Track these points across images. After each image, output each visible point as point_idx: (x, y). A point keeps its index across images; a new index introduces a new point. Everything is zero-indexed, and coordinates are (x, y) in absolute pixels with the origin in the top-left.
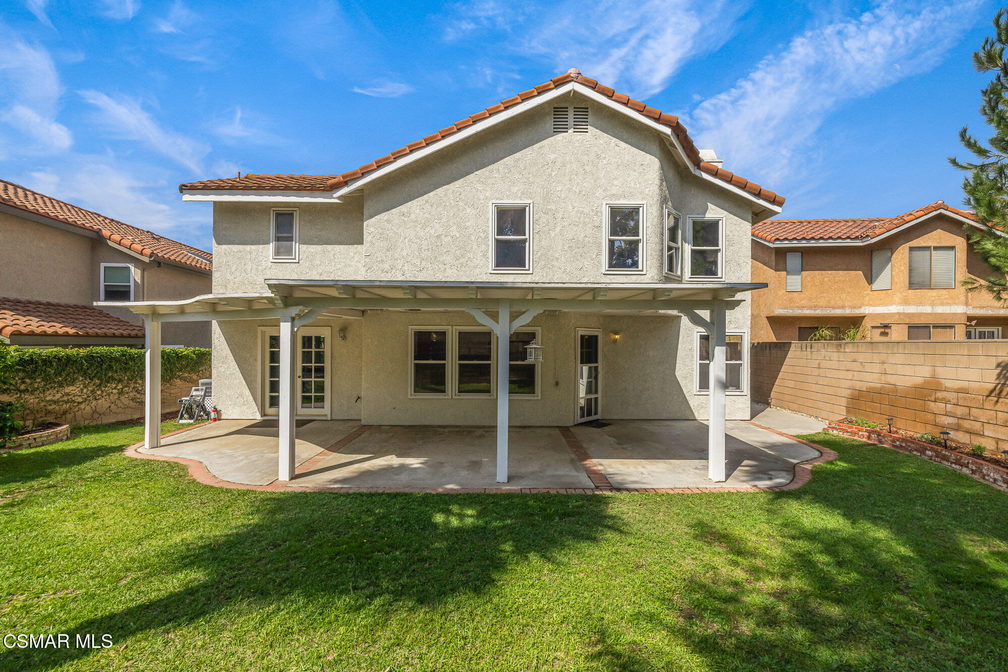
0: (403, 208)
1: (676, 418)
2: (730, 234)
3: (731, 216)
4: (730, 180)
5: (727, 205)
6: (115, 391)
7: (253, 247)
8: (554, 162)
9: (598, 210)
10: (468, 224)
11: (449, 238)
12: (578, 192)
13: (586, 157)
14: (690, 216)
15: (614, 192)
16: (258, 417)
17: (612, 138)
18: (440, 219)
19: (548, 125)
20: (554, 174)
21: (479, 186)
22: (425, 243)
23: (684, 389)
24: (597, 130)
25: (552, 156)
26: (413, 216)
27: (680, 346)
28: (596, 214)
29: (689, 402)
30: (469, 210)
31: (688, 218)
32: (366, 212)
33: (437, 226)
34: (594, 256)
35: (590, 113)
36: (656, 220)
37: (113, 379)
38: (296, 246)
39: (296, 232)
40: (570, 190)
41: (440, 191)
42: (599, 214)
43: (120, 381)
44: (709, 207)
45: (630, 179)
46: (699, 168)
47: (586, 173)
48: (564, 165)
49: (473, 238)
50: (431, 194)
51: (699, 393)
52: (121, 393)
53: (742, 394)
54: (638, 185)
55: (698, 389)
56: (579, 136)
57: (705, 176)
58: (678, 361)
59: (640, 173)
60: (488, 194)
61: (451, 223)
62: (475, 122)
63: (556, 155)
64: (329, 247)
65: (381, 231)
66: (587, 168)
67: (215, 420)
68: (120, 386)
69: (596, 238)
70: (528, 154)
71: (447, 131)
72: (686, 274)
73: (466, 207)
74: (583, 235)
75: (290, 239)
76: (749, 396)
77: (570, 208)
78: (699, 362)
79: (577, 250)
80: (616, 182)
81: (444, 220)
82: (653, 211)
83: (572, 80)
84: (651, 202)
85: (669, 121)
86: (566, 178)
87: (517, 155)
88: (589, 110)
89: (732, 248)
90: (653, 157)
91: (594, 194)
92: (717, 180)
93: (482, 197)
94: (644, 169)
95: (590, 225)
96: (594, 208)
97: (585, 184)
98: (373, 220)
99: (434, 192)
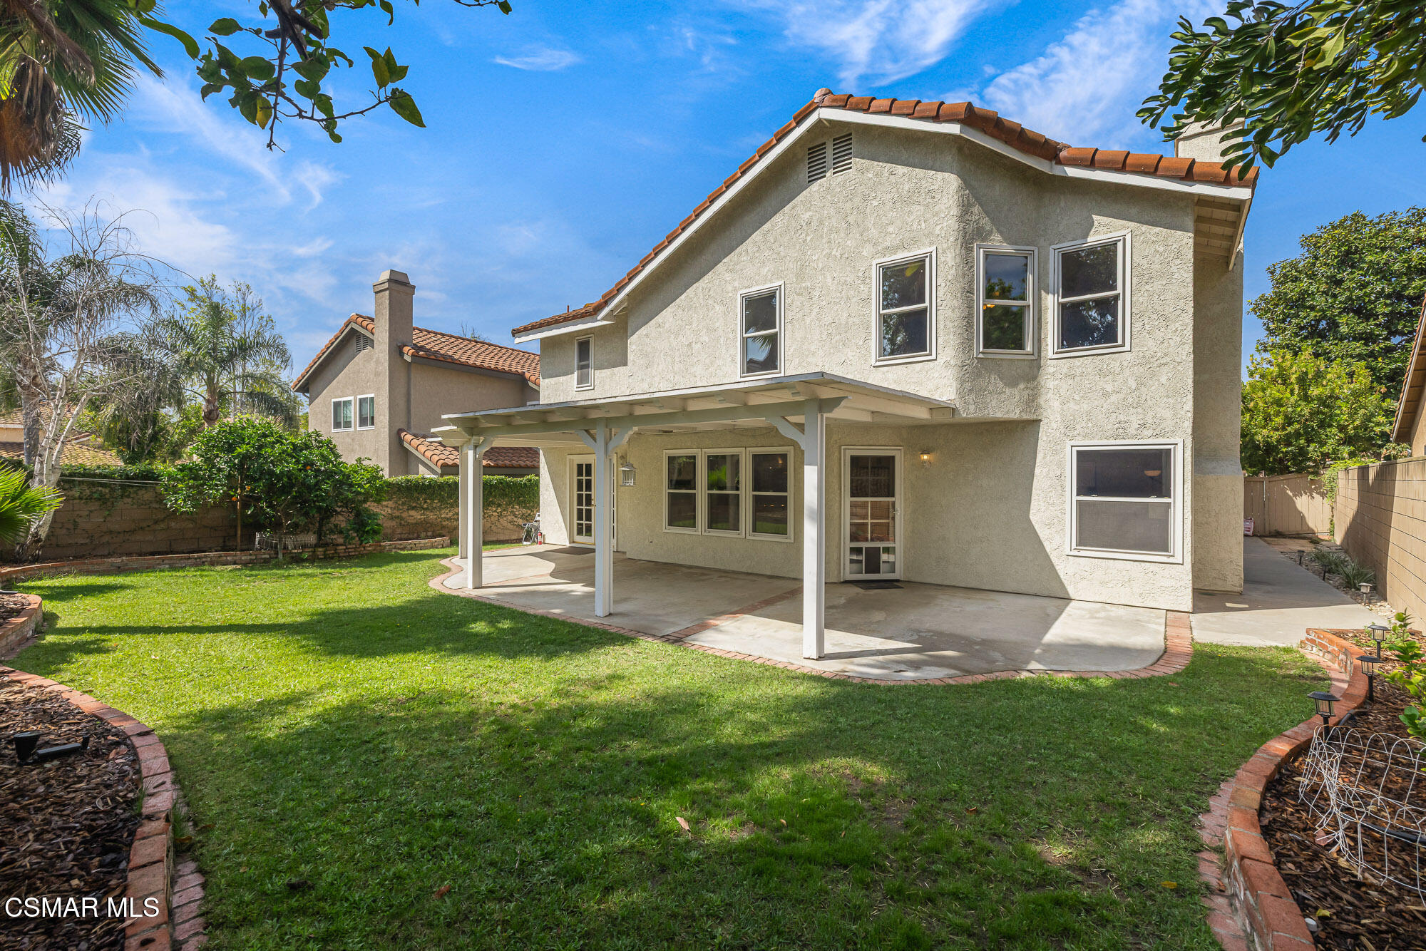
0: (659, 319)
1: (1031, 592)
2: (1144, 262)
3: (1144, 228)
4: (1122, 165)
5: (1134, 211)
6: (495, 514)
7: (564, 378)
8: (809, 223)
9: (866, 274)
10: (717, 325)
11: (699, 345)
12: (839, 256)
13: (849, 205)
14: (1055, 247)
15: (887, 244)
16: (567, 544)
17: (885, 165)
18: (691, 324)
19: (801, 176)
20: (809, 238)
21: (728, 276)
22: (677, 354)
23: (1046, 544)
24: (863, 161)
25: (807, 216)
26: (667, 325)
27: (1037, 471)
28: (864, 282)
29: (1057, 568)
30: (717, 308)
31: (1052, 251)
32: (630, 331)
33: (688, 332)
34: (861, 343)
35: (854, 141)
36: (953, 271)
37: (494, 503)
38: (591, 371)
39: (592, 361)
40: (829, 255)
41: (690, 291)
42: (867, 281)
43: (499, 505)
44: (1096, 223)
45: (912, 218)
46: (1059, 162)
47: (849, 225)
48: (821, 223)
49: (722, 340)
50: (683, 297)
51: (1076, 553)
52: (500, 515)
53: (1171, 560)
54: (923, 225)
55: (1074, 546)
56: (840, 178)
57: (1072, 172)
58: (1034, 497)
59: (927, 205)
60: (736, 284)
61: (701, 327)
62: (712, 202)
63: (810, 213)
64: (616, 370)
65: (641, 347)
66: (851, 219)
67: (540, 543)
68: (499, 510)
69: (864, 315)
70: (779, 220)
71: (685, 221)
72: (1050, 348)
73: (715, 305)
74: (845, 315)
75: (587, 366)
76: (1188, 566)
77: (829, 280)
78: (1075, 498)
79: (838, 337)
80: (891, 229)
81: (695, 324)
82: (948, 259)
83: (818, 107)
84: (945, 246)
85: (953, 114)
86: (825, 240)
87: (767, 226)
88: (853, 136)
89: (1147, 287)
90: (947, 174)
91: (860, 253)
92: (1098, 172)
93: (730, 288)
94: (934, 197)
95: (855, 299)
96: (860, 274)
97: (849, 242)
98: (635, 336)
99: (685, 294)
